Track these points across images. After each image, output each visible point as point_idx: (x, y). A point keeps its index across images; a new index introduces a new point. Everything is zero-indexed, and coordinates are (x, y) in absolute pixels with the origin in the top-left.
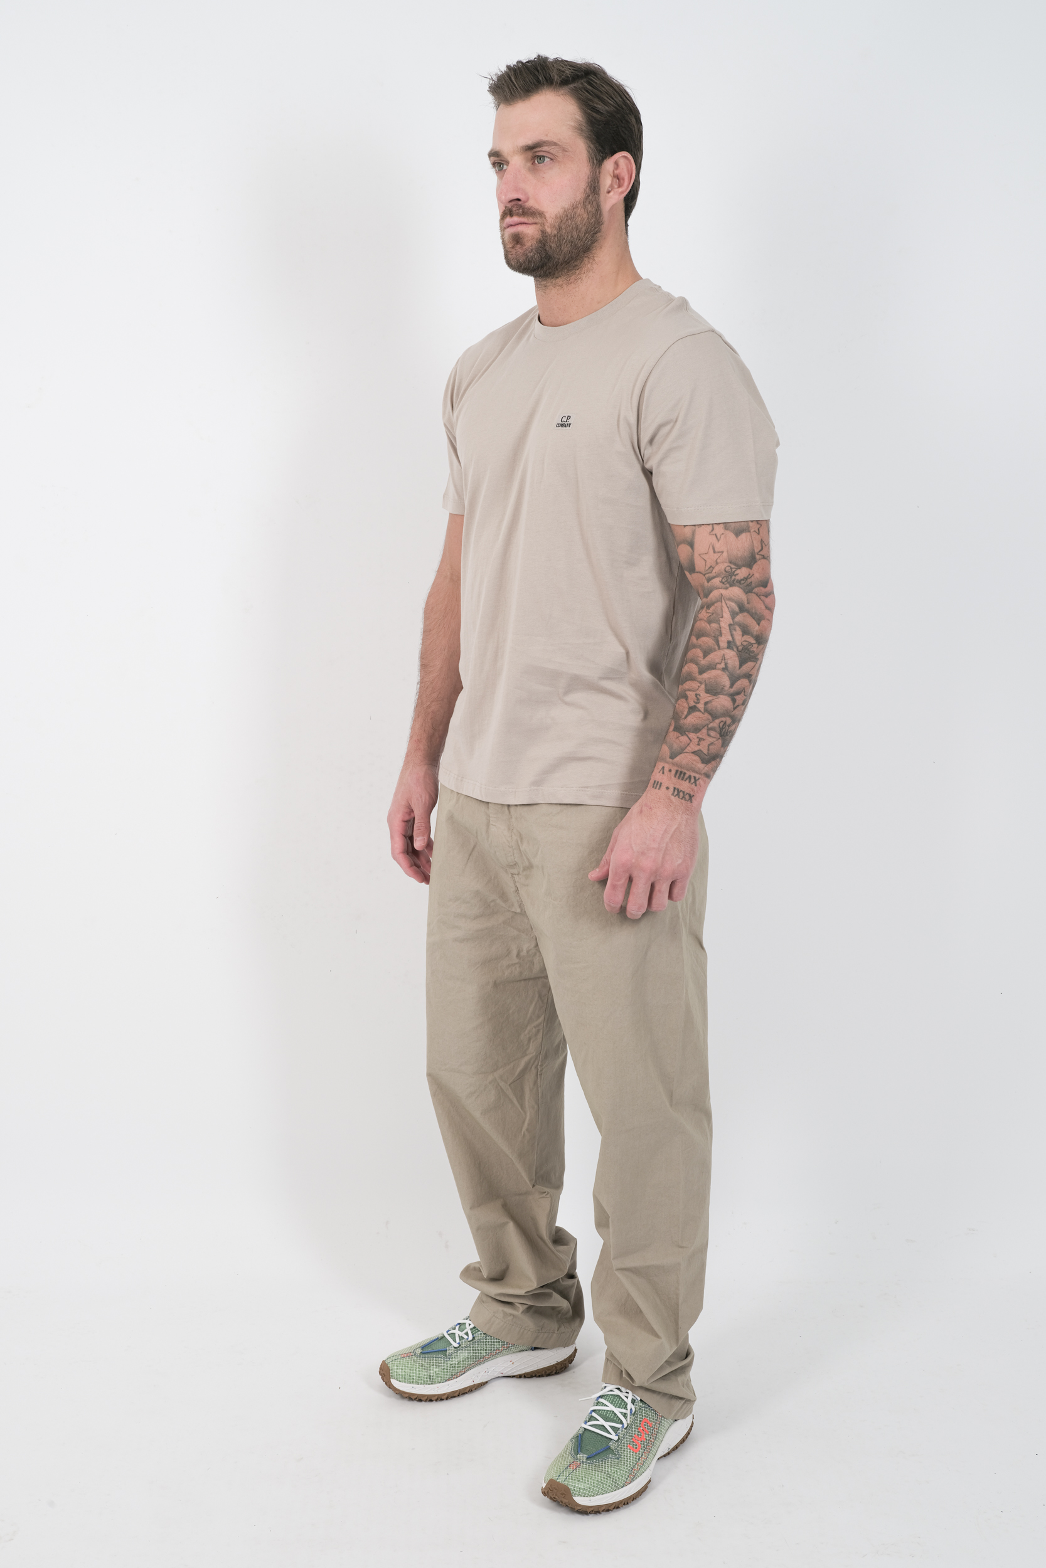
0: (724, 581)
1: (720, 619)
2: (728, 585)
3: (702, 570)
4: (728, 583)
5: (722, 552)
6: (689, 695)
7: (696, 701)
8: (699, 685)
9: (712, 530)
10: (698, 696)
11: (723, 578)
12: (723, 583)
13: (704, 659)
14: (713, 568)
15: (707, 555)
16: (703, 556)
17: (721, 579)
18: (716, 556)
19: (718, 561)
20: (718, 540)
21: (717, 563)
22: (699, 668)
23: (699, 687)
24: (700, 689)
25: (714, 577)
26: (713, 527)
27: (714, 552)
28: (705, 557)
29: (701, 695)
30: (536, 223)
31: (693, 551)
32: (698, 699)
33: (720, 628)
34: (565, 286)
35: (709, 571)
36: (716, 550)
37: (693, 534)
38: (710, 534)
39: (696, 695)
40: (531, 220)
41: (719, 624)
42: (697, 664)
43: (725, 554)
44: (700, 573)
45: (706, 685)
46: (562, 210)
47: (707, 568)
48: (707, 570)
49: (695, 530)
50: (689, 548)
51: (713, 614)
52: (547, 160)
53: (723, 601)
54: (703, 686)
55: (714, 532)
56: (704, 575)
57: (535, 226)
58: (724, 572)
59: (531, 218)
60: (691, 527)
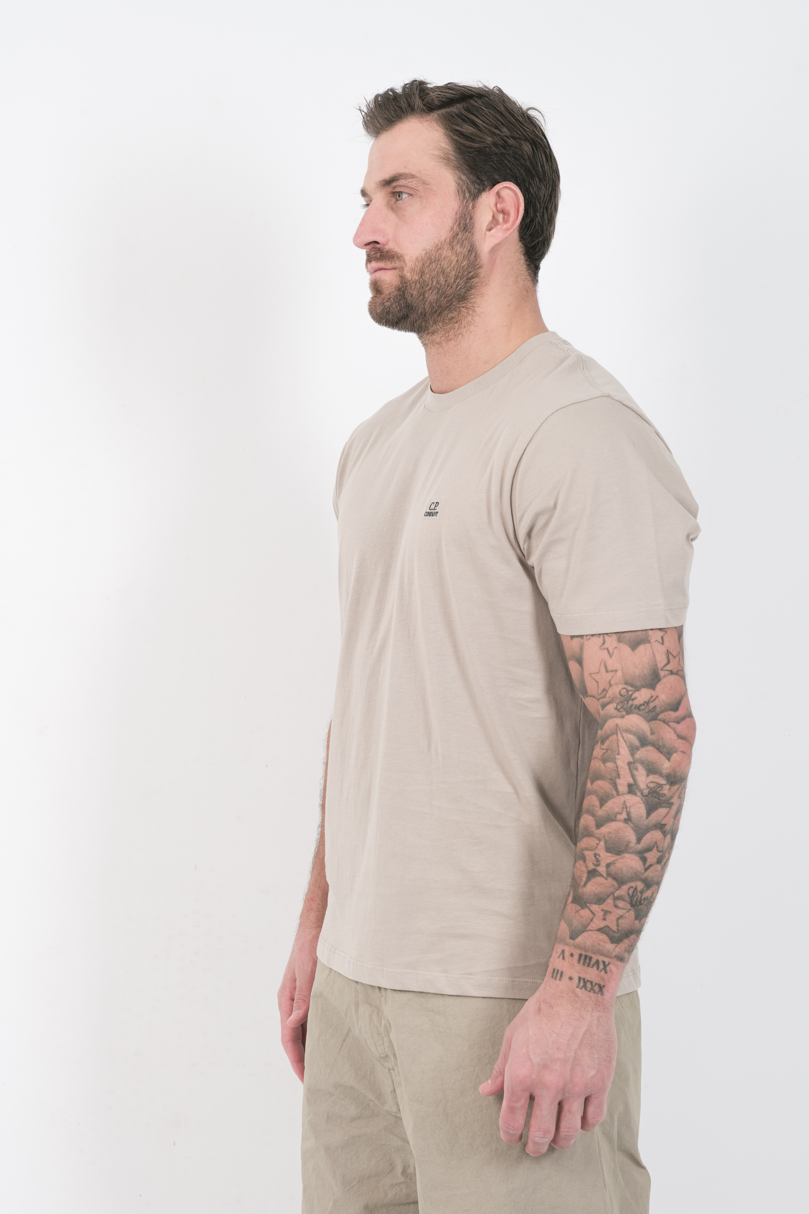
0: (619, 707)
1: (617, 756)
2: (624, 713)
3: (594, 693)
4: (624, 710)
5: (616, 671)
6: (587, 857)
7: (595, 863)
8: (598, 842)
9: (603, 644)
10: (598, 857)
11: (618, 704)
12: (618, 710)
13: (601, 808)
14: (607, 691)
15: (599, 674)
16: (593, 676)
17: (615, 705)
18: (610, 675)
19: (612, 682)
20: (611, 656)
21: (611, 685)
22: (596, 820)
23: (597, 844)
24: (599, 847)
25: (608, 703)
26: (604, 637)
27: (607, 671)
28: (597, 677)
29: (601, 855)
30: (395, 268)
31: (583, 670)
32: (598, 861)
33: (617, 767)
35: (602, 695)
36: (609, 668)
37: (582, 648)
38: (600, 649)
39: (595, 855)
40: (389, 265)
41: (616, 763)
42: (593, 815)
43: (619, 673)
44: (594, 697)
45: (606, 842)
46: (424, 252)
47: (600, 692)
48: (601, 694)
49: (583, 643)
50: (578, 665)
51: (607, 750)
52: (405, 195)
53: (619, 733)
54: (602, 843)
55: (606, 646)
56: (598, 700)
57: (393, 271)
58: (619, 697)
59: (389, 263)
60: (579, 639)
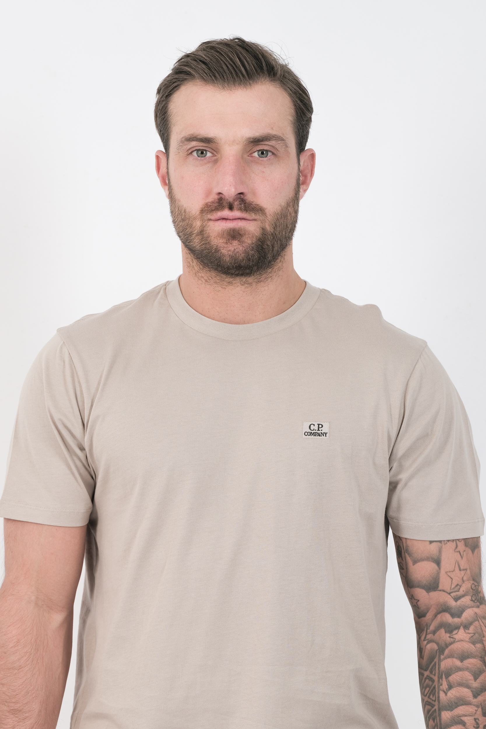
0: (474, 599)
1: (483, 638)
2: (478, 604)
3: (447, 588)
4: (478, 601)
5: (466, 569)
6: (466, 721)
7: (475, 726)
8: (476, 709)
9: (457, 547)
10: (477, 720)
11: (472, 596)
12: (474, 601)
13: (475, 681)
14: (460, 586)
15: (454, 572)
16: (449, 574)
17: (470, 597)
18: (463, 573)
19: (465, 578)
20: (462, 557)
21: (463, 581)
22: (472, 691)
23: (476, 710)
24: (478, 713)
25: (463, 596)
26: (456, 541)
27: (460, 570)
28: (452, 575)
29: (480, 719)
30: (255, 220)
31: (440, 569)
32: (477, 724)
33: (484, 647)
34: (254, 284)
35: (456, 589)
36: (462, 568)
37: (440, 551)
38: (455, 552)
39: (475, 719)
40: (253, 216)
41: (483, 644)
42: (468, 687)
43: (468, 571)
44: (444, 591)
45: (482, 709)
46: (280, 208)
47: (453, 586)
48: (453, 589)
49: (441, 547)
50: (434, 566)
51: (475, 634)
52: (270, 154)
53: (480, 620)
54: (480, 709)
55: (458, 550)
56: (449, 594)
57: (255, 222)
58: (471, 590)
59: (253, 215)
60: (439, 544)
